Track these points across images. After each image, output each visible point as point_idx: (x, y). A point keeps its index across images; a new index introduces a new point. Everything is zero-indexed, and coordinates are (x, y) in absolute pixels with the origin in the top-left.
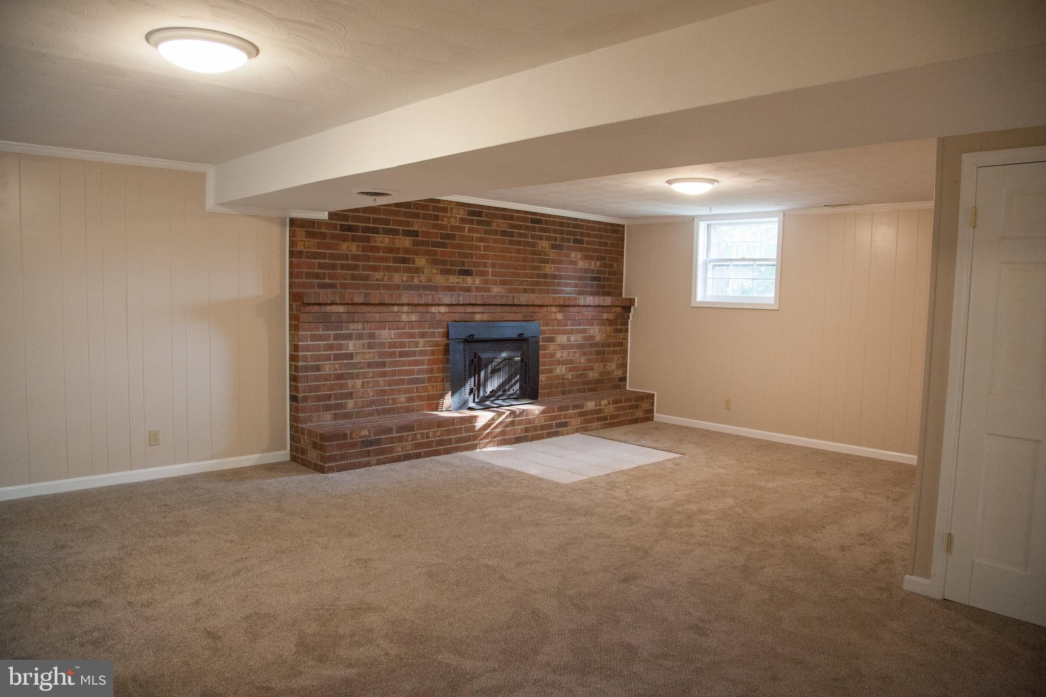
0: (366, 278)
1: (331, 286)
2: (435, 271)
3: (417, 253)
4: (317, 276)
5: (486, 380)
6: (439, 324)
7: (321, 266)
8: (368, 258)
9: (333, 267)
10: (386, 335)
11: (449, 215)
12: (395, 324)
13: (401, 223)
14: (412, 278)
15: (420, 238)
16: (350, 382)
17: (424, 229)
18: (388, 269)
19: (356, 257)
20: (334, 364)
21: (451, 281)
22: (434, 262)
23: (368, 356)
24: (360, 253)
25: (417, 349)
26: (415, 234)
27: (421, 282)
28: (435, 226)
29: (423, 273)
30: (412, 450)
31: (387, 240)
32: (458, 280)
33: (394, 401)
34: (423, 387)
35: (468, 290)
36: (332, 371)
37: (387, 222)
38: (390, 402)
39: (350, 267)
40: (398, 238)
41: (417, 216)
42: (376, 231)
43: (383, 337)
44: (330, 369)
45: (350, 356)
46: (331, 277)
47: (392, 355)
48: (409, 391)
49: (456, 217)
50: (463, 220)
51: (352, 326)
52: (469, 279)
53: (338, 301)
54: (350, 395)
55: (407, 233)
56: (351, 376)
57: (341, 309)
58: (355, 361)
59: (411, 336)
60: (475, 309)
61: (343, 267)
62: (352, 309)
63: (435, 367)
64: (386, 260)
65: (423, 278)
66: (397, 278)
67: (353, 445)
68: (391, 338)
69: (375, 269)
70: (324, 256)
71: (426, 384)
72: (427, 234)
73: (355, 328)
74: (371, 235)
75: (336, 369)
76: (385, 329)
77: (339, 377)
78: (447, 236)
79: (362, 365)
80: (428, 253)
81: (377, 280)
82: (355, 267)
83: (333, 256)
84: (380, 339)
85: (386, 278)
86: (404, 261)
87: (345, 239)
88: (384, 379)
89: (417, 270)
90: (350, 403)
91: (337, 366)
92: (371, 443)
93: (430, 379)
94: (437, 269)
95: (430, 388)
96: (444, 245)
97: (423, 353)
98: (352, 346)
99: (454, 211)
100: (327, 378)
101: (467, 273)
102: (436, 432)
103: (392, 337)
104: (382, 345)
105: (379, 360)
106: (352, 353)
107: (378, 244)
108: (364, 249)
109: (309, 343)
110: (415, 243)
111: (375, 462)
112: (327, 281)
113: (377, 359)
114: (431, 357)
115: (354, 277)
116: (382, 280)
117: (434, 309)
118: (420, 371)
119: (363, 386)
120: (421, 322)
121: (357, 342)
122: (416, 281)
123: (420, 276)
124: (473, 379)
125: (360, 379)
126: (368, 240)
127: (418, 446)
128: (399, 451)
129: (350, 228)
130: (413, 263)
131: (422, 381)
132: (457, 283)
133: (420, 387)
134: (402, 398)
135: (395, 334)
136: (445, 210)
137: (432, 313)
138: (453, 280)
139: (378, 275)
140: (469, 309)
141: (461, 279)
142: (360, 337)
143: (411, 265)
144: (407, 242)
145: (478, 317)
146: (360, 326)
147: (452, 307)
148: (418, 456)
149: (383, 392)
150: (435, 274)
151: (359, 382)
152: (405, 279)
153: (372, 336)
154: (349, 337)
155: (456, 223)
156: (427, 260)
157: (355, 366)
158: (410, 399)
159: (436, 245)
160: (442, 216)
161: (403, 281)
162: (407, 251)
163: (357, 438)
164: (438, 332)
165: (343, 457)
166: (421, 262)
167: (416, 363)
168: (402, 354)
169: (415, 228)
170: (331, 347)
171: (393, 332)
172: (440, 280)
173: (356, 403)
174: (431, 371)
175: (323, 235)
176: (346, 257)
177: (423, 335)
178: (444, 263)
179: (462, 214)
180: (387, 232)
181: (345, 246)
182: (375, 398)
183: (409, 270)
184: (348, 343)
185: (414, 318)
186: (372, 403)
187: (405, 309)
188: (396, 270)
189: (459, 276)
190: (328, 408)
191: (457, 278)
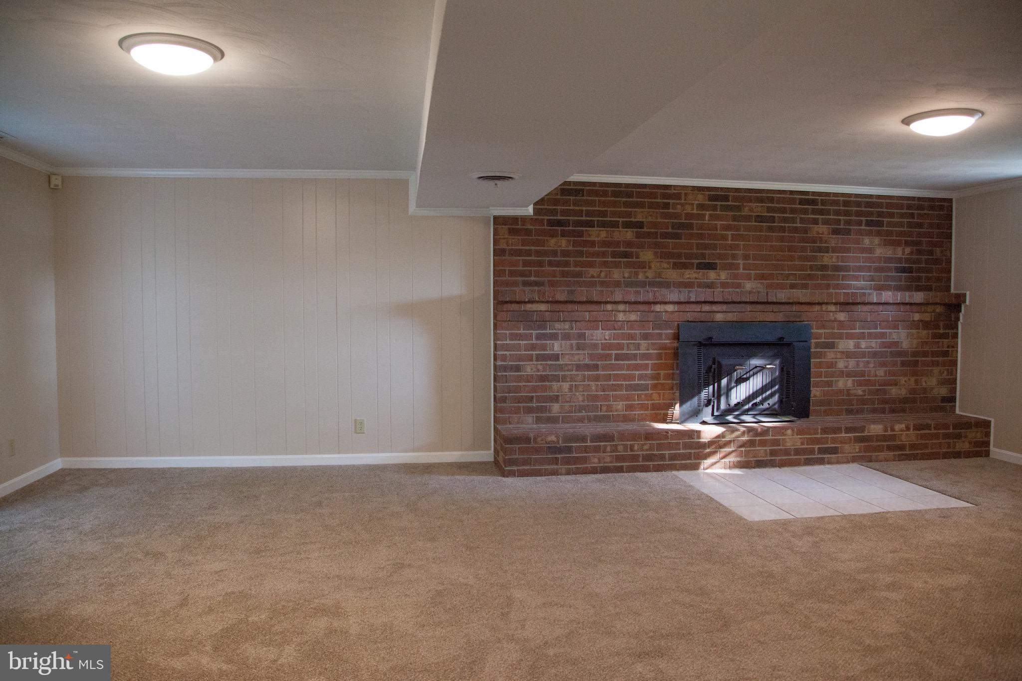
0: (579, 275)
1: (536, 284)
2: (665, 265)
3: (641, 246)
4: (522, 274)
5: (729, 389)
6: (667, 324)
7: (526, 264)
8: (581, 254)
9: (540, 264)
10: (600, 335)
11: (683, 201)
12: (611, 324)
13: (620, 215)
14: (636, 274)
15: (645, 230)
16: (555, 385)
17: (650, 219)
18: (605, 264)
19: (566, 253)
20: (537, 365)
21: (688, 276)
22: (665, 256)
23: (576, 358)
24: (571, 248)
25: (639, 352)
26: (640, 225)
27: (647, 277)
28: (665, 216)
29: (650, 268)
30: (611, 462)
31: (603, 234)
32: (694, 275)
33: (609, 409)
34: (646, 395)
35: (710, 286)
36: (534, 372)
37: (604, 214)
38: (604, 408)
39: (559, 264)
40: (618, 231)
41: (641, 205)
42: (590, 224)
43: (595, 338)
44: (532, 369)
45: (556, 357)
46: (537, 274)
47: (607, 357)
48: (628, 398)
49: (693, 204)
50: (701, 207)
51: (557, 325)
52: (712, 275)
53: (537, 299)
54: (556, 399)
55: (627, 225)
56: (556, 379)
57: (543, 307)
58: (561, 363)
59: (631, 337)
60: (715, 308)
61: (551, 264)
62: (556, 307)
63: (662, 372)
64: (604, 254)
65: (650, 274)
66: (617, 275)
67: (538, 451)
68: (606, 340)
69: (591, 265)
70: (529, 253)
71: (650, 392)
72: (655, 225)
73: (561, 327)
74: (584, 229)
75: (538, 370)
76: (597, 329)
77: (542, 379)
78: (682, 226)
79: (570, 367)
80: (656, 245)
81: (593, 277)
82: (567, 264)
83: (538, 254)
84: (592, 340)
85: (603, 274)
86: (626, 255)
87: (553, 235)
88: (597, 383)
89: (643, 265)
90: (556, 407)
91: (540, 367)
92: (560, 450)
93: (655, 387)
94: (669, 263)
95: (655, 396)
96: (677, 236)
97: (645, 356)
98: (557, 347)
99: (690, 197)
100: (529, 379)
101: (711, 266)
102: (643, 445)
103: (607, 337)
104: (595, 346)
105: (591, 362)
106: (558, 355)
107: (592, 238)
108: (575, 244)
109: (508, 342)
110: (638, 236)
111: (564, 471)
112: (533, 278)
113: (587, 361)
114: (656, 362)
115: (564, 274)
116: (599, 276)
117: (658, 308)
118: (641, 377)
119: (571, 389)
120: (642, 323)
121: (563, 342)
122: (641, 277)
123: (645, 272)
124: (711, 387)
125: (567, 382)
126: (581, 234)
127: (619, 459)
128: (595, 462)
129: (559, 223)
130: (637, 258)
131: (646, 388)
132: (696, 278)
133: (643, 394)
134: (620, 405)
135: (610, 335)
136: (677, 196)
137: (657, 312)
138: (690, 275)
139: (593, 271)
140: (706, 308)
141: (701, 273)
142: (567, 337)
143: (634, 260)
144: (629, 235)
145: (719, 317)
146: (567, 325)
147: (684, 306)
148: (620, 470)
149: (595, 398)
150: (665, 269)
151: (566, 386)
152: (626, 275)
153: (582, 336)
154: (554, 337)
155: (693, 209)
156: (655, 254)
157: (561, 368)
158: (630, 407)
159: (665, 235)
160: (673, 203)
161: (624, 278)
162: (629, 244)
163: (542, 444)
164: (666, 334)
165: (525, 462)
166: (647, 255)
167: (637, 367)
168: (618, 357)
169: (640, 218)
170: (533, 347)
171: (607, 332)
172: (672, 275)
173: (562, 407)
174: (656, 377)
175: (528, 232)
176: (555, 253)
177: (645, 337)
178: (679, 256)
179: (700, 199)
180: (603, 225)
181: (553, 241)
182: (586, 403)
183: (628, 265)
184: (553, 344)
185: (633, 317)
186: (581, 408)
187: (621, 307)
188: (617, 265)
189: (698, 271)
190: (529, 410)
191: (694, 272)
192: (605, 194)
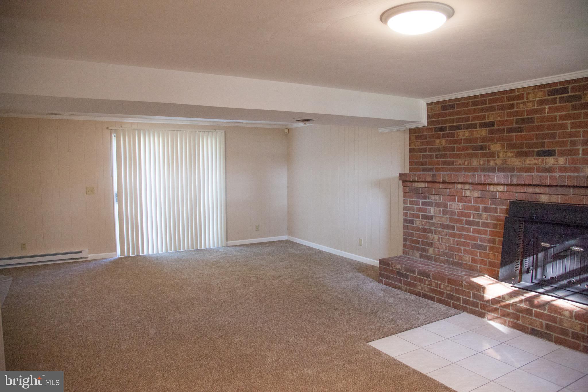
0: (452, 163)
1: (430, 170)
2: (510, 154)
3: (493, 140)
4: (423, 163)
5: (546, 263)
6: (501, 201)
7: (424, 157)
8: (453, 149)
9: (431, 157)
10: (456, 206)
11: (525, 100)
12: (462, 199)
13: (478, 118)
14: (488, 162)
15: (495, 127)
16: (431, 236)
17: (499, 119)
18: (468, 155)
19: (445, 149)
20: (422, 221)
21: (528, 162)
22: (511, 146)
23: (442, 219)
24: (448, 145)
25: (480, 220)
26: (492, 124)
27: (496, 164)
28: (510, 115)
29: (498, 157)
30: (428, 292)
31: (467, 134)
32: (536, 162)
33: (461, 258)
34: (485, 253)
35: (549, 170)
36: (420, 225)
37: (467, 119)
38: (458, 257)
39: (441, 156)
40: (476, 130)
41: (492, 109)
42: (459, 128)
43: (453, 207)
44: (419, 224)
45: (431, 218)
46: (430, 163)
47: (460, 222)
48: (473, 253)
49: (533, 101)
50: (541, 102)
51: (432, 197)
52: (550, 161)
54: (430, 245)
55: (483, 125)
56: (431, 232)
58: (434, 222)
59: (476, 209)
61: (437, 156)
62: (430, 185)
63: (497, 239)
64: (467, 148)
65: (498, 162)
66: (475, 163)
67: (393, 272)
68: (460, 209)
69: (458, 156)
70: (425, 150)
71: (488, 252)
72: (503, 123)
73: (434, 198)
74: (455, 131)
75: (422, 225)
76: (454, 200)
77: (425, 230)
78: (523, 121)
79: (439, 225)
80: (502, 139)
81: (460, 164)
82: (445, 156)
83: (431, 150)
84: (452, 208)
85: (466, 163)
86: (481, 148)
87: (438, 138)
88: (454, 239)
89: (493, 155)
90: (431, 250)
91: (423, 223)
92: (402, 275)
93: (491, 248)
94: (513, 152)
95: (491, 256)
96: (520, 130)
97: (485, 225)
98: (432, 211)
99: (531, 96)
100: (418, 229)
101: (549, 153)
102: (447, 286)
103: (461, 208)
104: (453, 213)
105: (450, 224)
106: (433, 216)
107: (460, 137)
108: (450, 142)
109: (408, 205)
110: (491, 132)
112: (427, 166)
113: (448, 223)
114: (493, 230)
115: (444, 163)
116: (464, 164)
117: (492, 188)
118: (482, 240)
119: (439, 240)
120: (483, 199)
121: (436, 208)
122: (492, 164)
123: (495, 160)
124: (531, 258)
125: (437, 235)
126: (453, 135)
129: (441, 129)
130: (489, 149)
131: (484, 248)
132: (535, 164)
133: (482, 253)
134: (467, 258)
135: (462, 206)
136: (520, 97)
137: (491, 191)
138: (530, 161)
139: (460, 161)
140: (531, 190)
141: (540, 159)
142: (437, 205)
143: (487, 151)
144: (484, 132)
146: (437, 198)
147: (511, 187)
149: (451, 249)
150: (510, 157)
151: (436, 237)
152: (482, 163)
153: (445, 206)
154: (430, 204)
155: (534, 105)
156: (502, 146)
157: (433, 225)
158: (474, 260)
159: (511, 130)
160: (517, 103)
161: (480, 165)
162: (483, 139)
163: (394, 268)
164: (501, 209)
165: (387, 277)
166: (496, 147)
167: (478, 232)
168: (468, 223)
169: (492, 119)
170: (420, 210)
171: (461, 204)
172: (516, 162)
173: (434, 251)
174: (493, 241)
175: (425, 137)
176: (438, 149)
177: (486, 210)
178: (521, 146)
179: (541, 95)
180: (468, 127)
181: (438, 142)
182: (447, 251)
183: (484, 155)
184: (430, 209)
185: (476, 194)
186: (444, 254)
187: (467, 186)
188: (475, 156)
189: (538, 157)
190: (417, 249)
191: (534, 159)
192: (468, 105)
